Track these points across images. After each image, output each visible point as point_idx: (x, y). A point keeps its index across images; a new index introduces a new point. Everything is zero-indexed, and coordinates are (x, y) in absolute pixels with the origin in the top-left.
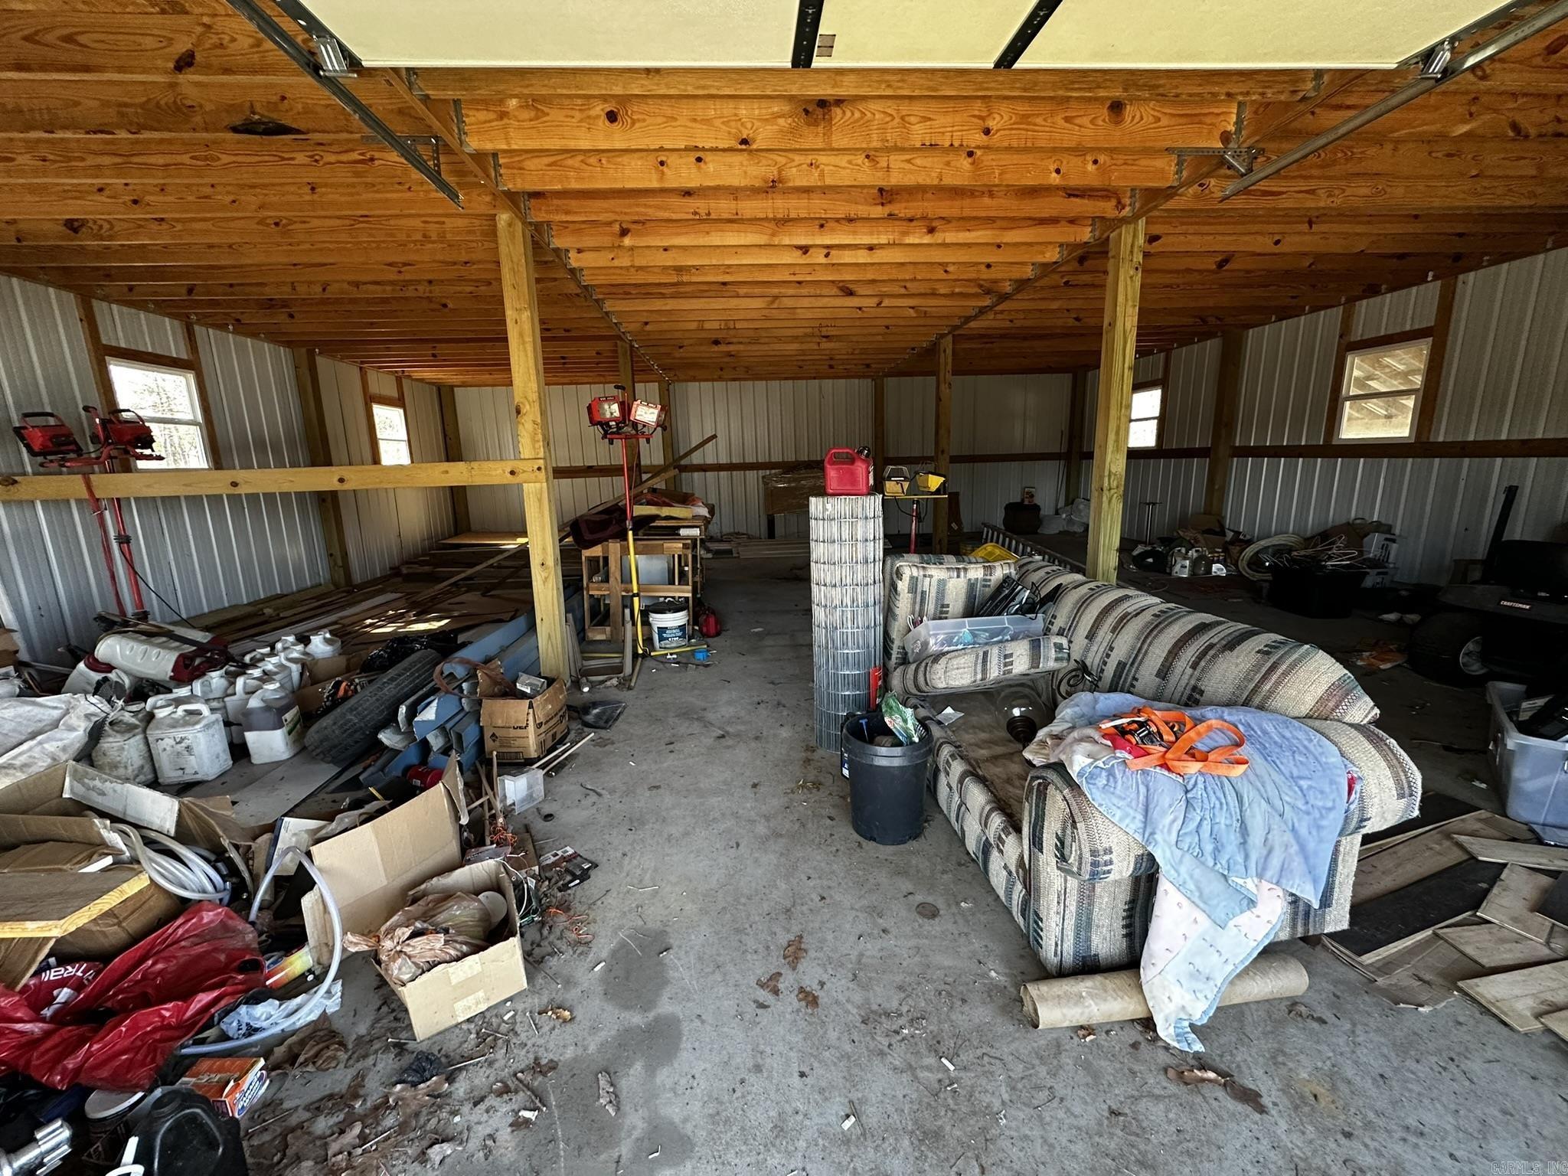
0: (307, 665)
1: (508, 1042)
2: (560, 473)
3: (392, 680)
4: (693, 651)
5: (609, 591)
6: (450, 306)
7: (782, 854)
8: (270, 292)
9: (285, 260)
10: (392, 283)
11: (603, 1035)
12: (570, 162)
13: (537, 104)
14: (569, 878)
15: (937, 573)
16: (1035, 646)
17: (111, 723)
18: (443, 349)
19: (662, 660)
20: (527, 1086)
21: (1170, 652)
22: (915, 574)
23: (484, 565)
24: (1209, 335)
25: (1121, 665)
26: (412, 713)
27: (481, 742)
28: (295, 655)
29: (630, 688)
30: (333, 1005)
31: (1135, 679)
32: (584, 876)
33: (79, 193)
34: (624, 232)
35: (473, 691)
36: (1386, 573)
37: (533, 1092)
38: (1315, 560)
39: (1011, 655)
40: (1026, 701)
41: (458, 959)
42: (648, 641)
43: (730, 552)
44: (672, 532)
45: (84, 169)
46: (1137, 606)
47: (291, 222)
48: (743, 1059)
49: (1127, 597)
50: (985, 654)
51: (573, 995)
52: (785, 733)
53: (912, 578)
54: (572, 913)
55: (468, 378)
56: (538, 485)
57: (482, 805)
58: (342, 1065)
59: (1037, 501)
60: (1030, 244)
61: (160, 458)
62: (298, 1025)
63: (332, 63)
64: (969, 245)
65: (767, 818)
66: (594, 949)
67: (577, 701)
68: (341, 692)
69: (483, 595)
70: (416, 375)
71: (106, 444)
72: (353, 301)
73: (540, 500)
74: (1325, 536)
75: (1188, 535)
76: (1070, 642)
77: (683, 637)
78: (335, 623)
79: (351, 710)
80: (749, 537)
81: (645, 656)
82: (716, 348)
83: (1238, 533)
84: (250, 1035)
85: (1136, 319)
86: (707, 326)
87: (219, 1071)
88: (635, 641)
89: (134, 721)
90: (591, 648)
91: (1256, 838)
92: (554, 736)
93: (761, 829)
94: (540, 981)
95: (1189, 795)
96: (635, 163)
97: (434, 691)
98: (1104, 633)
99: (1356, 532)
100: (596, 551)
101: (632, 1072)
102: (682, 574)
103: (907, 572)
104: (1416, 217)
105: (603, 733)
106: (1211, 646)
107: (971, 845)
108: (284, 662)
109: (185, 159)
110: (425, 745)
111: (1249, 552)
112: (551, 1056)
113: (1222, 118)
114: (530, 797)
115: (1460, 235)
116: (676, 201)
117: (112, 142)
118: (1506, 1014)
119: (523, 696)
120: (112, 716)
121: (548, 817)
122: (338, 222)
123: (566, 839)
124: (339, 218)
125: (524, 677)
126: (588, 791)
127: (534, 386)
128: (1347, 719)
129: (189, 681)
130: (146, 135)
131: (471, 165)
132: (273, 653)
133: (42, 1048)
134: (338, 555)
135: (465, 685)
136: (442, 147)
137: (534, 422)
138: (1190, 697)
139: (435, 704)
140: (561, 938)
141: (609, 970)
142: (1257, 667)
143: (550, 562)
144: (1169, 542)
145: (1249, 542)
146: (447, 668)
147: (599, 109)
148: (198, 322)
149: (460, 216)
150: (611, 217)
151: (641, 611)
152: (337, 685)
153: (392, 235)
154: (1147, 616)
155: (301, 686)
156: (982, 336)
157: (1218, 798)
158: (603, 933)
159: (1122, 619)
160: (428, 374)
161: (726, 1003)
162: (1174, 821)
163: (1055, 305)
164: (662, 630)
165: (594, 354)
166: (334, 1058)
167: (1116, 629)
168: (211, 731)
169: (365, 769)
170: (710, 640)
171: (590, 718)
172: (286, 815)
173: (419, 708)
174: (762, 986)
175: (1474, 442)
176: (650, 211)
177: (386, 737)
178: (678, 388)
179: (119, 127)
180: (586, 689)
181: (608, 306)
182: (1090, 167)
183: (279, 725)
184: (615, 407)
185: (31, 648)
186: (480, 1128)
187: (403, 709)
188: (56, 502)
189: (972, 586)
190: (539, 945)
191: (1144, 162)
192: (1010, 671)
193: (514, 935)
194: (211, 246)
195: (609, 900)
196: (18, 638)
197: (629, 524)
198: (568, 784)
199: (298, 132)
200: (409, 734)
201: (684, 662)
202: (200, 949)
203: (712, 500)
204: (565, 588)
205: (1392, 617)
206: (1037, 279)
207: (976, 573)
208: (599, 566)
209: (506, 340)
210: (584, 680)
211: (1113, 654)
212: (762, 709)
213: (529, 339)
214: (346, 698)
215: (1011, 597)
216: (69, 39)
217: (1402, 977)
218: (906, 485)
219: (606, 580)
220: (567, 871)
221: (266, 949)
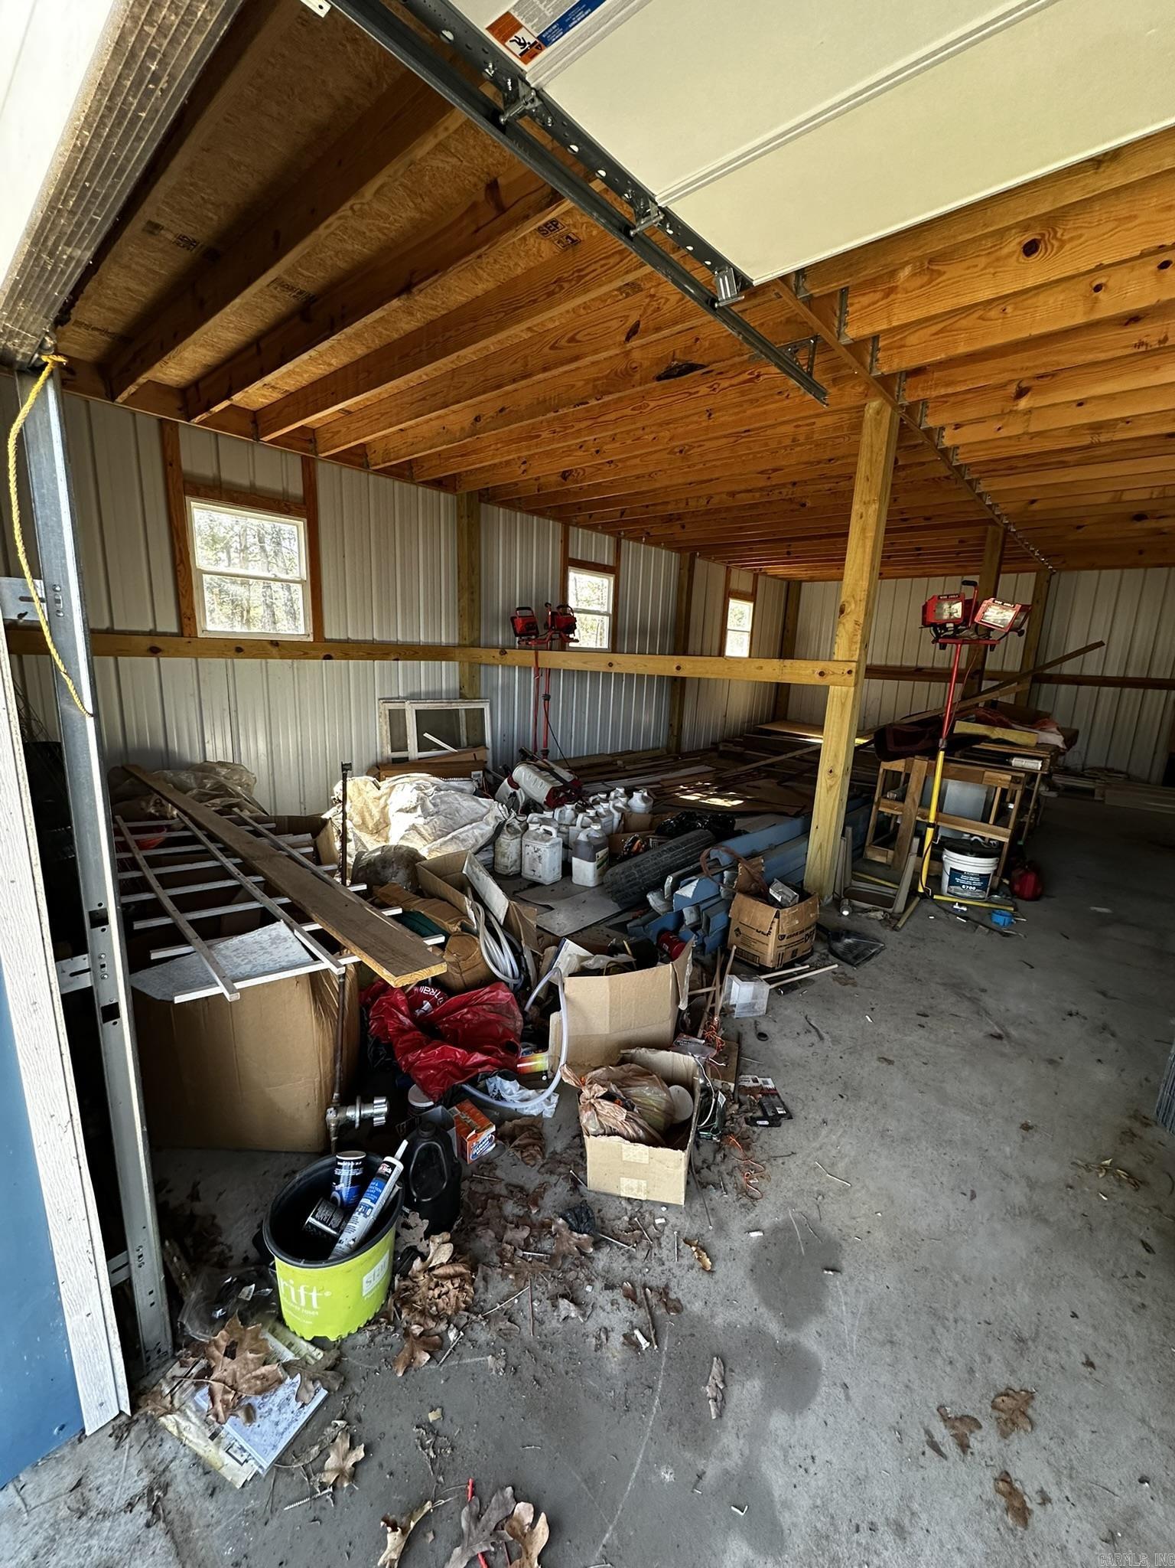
0: (626, 814)
1: (650, 1247)
2: (873, 672)
3: (670, 850)
4: (993, 910)
5: (904, 813)
6: (809, 504)
7: (1037, 1250)
8: (671, 509)
9: (681, 481)
10: (761, 489)
11: (732, 1315)
12: (964, 323)
13: (931, 266)
14: (759, 1114)
17: (508, 826)
18: (797, 546)
19: (946, 908)
20: (650, 1308)
23: (790, 755)
26: (676, 886)
27: (726, 932)
28: (620, 805)
29: (895, 929)
30: (549, 1112)
32: (775, 1121)
33: (569, 451)
34: (1021, 393)
35: (731, 882)
37: (652, 1318)
41: (633, 1140)
42: (935, 879)
43: (1091, 792)
44: (1001, 761)
45: (573, 433)
47: (692, 447)
48: (884, 1494)
51: (720, 1246)
52: (1102, 1075)
54: (749, 1154)
55: (816, 573)
56: (844, 689)
57: (708, 993)
58: (537, 1168)
61: (577, 641)
62: (526, 1112)
63: (726, 291)
65: (1032, 1184)
66: (757, 1210)
67: (831, 921)
68: (635, 848)
69: (779, 784)
70: (771, 572)
71: (550, 629)
72: (728, 509)
73: (843, 705)
77: (983, 888)
78: (658, 783)
79: (637, 866)
80: (1129, 777)
81: (924, 896)
82: (1138, 525)
84: (497, 1099)
86: (1127, 497)
87: (472, 1116)
88: (917, 874)
89: (518, 827)
90: (867, 868)
92: (795, 952)
93: (1018, 1194)
94: (697, 1206)
96: (1053, 300)
97: (697, 871)
100: (898, 765)
101: (748, 1384)
102: (1003, 812)
105: (848, 969)
108: (612, 809)
109: (628, 411)
110: (680, 915)
112: (680, 1295)
114: (751, 1006)
116: (1112, 335)
117: (587, 410)
119: (772, 902)
120: (509, 821)
121: (762, 1036)
122: (724, 441)
123: (771, 1070)
124: (725, 436)
125: (778, 884)
126: (810, 1028)
127: (865, 584)
129: (552, 808)
130: (606, 399)
131: (849, 358)
132: (606, 801)
133: (405, 1038)
134: (675, 728)
135: (726, 873)
136: (820, 345)
137: (856, 623)
139: (695, 883)
140: (730, 1174)
141: (764, 1245)
143: (839, 771)
146: (714, 853)
147: (1015, 243)
148: (624, 537)
149: (826, 413)
150: (1007, 376)
151: (932, 845)
152: (635, 840)
153: (766, 445)
155: (618, 832)
158: (772, 1198)
160: (781, 570)
161: (886, 1400)
164: (955, 873)
165: (956, 542)
166: (534, 1158)
168: (554, 850)
169: (635, 918)
170: (1020, 902)
171: (839, 946)
172: (567, 937)
173: (682, 883)
174: (945, 1419)
176: (1062, 358)
177: (652, 898)
178: (1065, 578)
179: (590, 396)
180: (846, 913)
181: (982, 488)
183: (592, 859)
184: (958, 607)
185: (494, 761)
186: (602, 1314)
187: (670, 880)
188: (525, 668)
190: (708, 1168)
193: (683, 1149)
194: (638, 477)
195: (792, 1164)
196: (489, 753)
197: (942, 743)
198: (792, 1009)
199: (702, 366)
200: (669, 902)
201: (975, 919)
202: (492, 1016)
203: (1080, 724)
204: (850, 799)
208: (897, 783)
209: (846, 535)
210: (846, 902)
212: (1073, 1024)
213: (871, 534)
214: (637, 853)
216: (572, 340)
219: (902, 799)
220: (760, 1104)
221: (524, 1038)
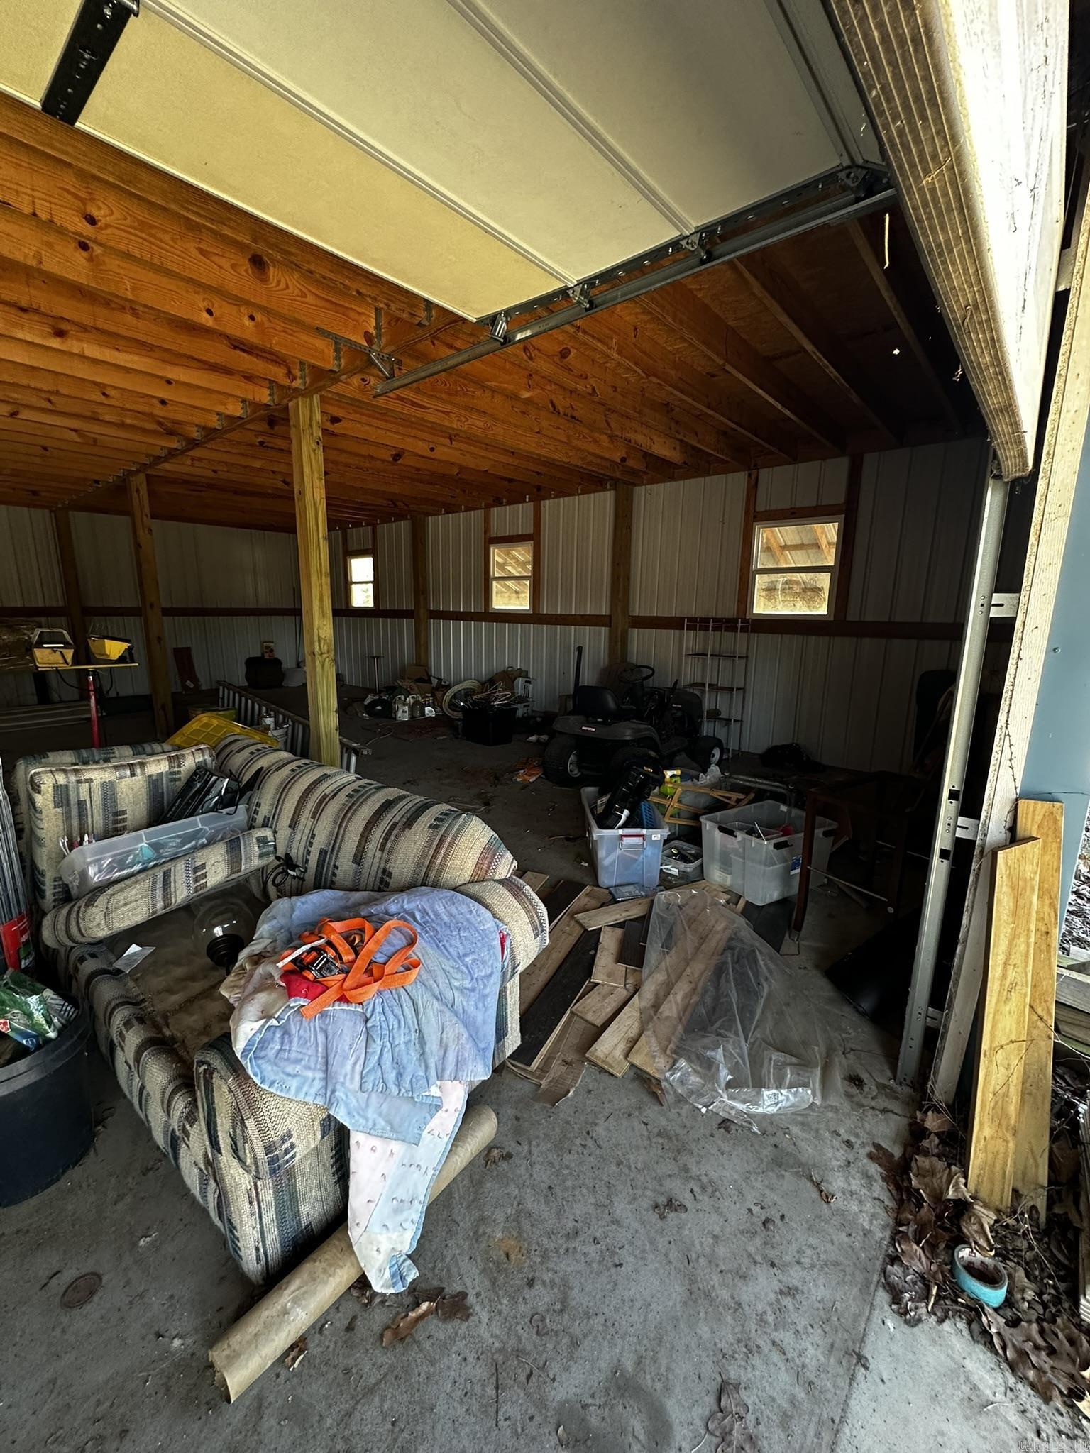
15: (98, 776)
16: (234, 847)
21: (362, 835)
22: (61, 779)
24: (401, 517)
25: (323, 853)
31: (336, 867)
36: (528, 706)
38: (487, 701)
39: (203, 866)
40: (230, 915)
46: (334, 786)
49: (326, 777)
50: (167, 875)
53: (57, 787)
59: (278, 655)
60: (209, 391)
64: (128, 370)
74: (491, 681)
75: (405, 684)
76: (275, 832)
83: (440, 680)
85: (323, 491)
91: (433, 1046)
95: (369, 1025)
98: (305, 820)
99: (508, 677)
103: (47, 783)
104: (513, 453)
106: (395, 825)
107: (159, 1138)
111: (449, 694)
113: (363, 318)
115: (538, 473)
118: (611, 1067)
128: (497, 877)
138: (382, 881)
142: (430, 841)
144: (392, 690)
145: (448, 687)
154: (342, 798)
156: (185, 482)
157: (396, 1016)
159: (320, 802)
162: (355, 1063)
163: (258, 464)
167: (316, 815)
175: (561, 615)
182: (247, 322)
189: (154, 783)
191: (304, 337)
192: (204, 885)
205: (533, 738)
206: (225, 431)
207: (158, 766)
211: (315, 842)
215: (206, 790)
217: (557, 1069)
218: (69, 654)
